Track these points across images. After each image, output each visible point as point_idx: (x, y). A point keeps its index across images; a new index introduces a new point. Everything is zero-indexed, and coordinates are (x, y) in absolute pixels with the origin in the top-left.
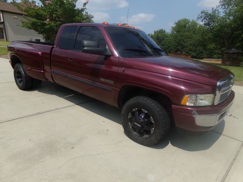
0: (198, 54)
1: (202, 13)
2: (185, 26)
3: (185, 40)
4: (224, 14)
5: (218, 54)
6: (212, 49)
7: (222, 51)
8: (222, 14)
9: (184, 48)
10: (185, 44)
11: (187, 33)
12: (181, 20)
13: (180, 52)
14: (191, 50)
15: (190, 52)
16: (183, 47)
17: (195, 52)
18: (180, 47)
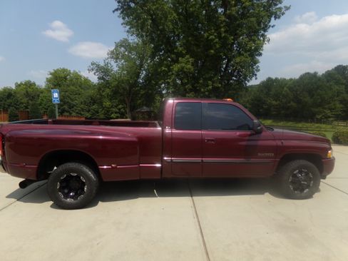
0: (93, 114)
1: (92, 64)
2: (65, 78)
3: (72, 97)
4: (117, 68)
5: (116, 113)
6: (108, 108)
7: (119, 109)
8: (115, 69)
9: (73, 107)
10: (74, 103)
11: (72, 87)
12: (58, 70)
13: (68, 114)
14: (83, 110)
15: (82, 113)
16: (71, 107)
17: (89, 111)
18: (66, 107)
